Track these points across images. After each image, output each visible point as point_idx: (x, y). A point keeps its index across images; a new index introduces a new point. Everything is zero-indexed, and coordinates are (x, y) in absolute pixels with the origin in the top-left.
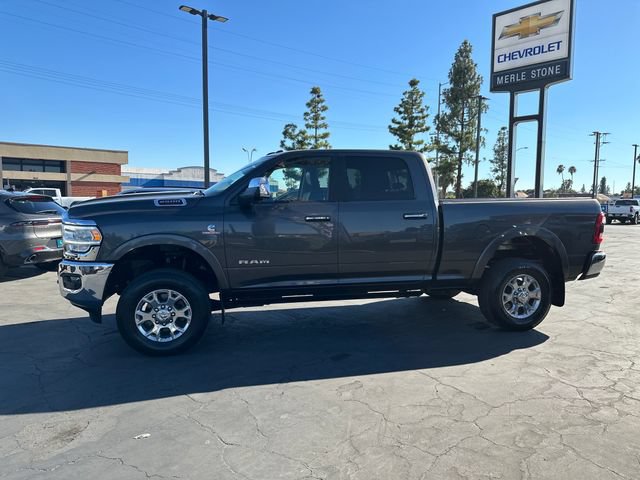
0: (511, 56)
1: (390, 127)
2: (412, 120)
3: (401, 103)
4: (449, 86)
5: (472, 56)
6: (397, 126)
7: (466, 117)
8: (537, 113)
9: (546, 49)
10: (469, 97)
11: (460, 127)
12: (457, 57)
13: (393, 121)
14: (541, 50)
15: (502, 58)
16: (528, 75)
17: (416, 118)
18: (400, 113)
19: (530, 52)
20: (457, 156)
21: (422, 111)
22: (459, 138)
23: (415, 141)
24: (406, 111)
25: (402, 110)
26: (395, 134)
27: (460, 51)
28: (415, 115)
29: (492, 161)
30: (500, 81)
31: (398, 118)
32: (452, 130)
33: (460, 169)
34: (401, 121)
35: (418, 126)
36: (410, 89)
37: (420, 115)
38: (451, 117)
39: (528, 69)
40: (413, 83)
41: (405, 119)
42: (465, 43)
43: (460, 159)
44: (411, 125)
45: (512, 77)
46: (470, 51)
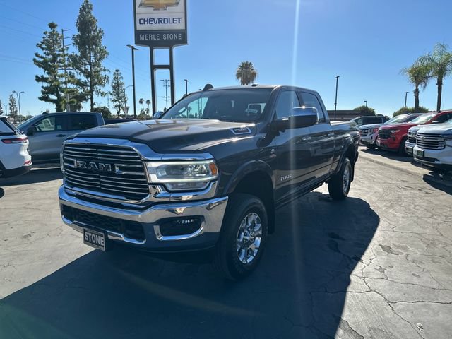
0: (149, 21)
1: (34, 60)
2: (55, 56)
3: (42, 40)
4: (77, 33)
5: (93, 13)
6: (41, 60)
7: (92, 59)
8: (169, 64)
9: (171, 21)
10: (94, 44)
11: (89, 66)
12: (81, 11)
13: (37, 55)
14: (168, 20)
15: (142, 21)
16: (161, 37)
17: (59, 55)
18: (43, 49)
19: (161, 21)
20: (89, 88)
21: (63, 50)
22: (88, 75)
23: (59, 74)
24: (49, 48)
25: (44, 46)
26: (40, 66)
27: (83, 7)
28: (57, 52)
29: (111, 94)
30: (142, 37)
31: (41, 53)
32: (83, 69)
33: (92, 99)
34: (44, 56)
35: (60, 62)
36: (50, 30)
37: (61, 53)
38: (81, 58)
39: (161, 32)
40: (52, 26)
41: (48, 55)
42: (87, 2)
43: (91, 91)
44: (54, 60)
45: (151, 36)
46: (91, 9)
